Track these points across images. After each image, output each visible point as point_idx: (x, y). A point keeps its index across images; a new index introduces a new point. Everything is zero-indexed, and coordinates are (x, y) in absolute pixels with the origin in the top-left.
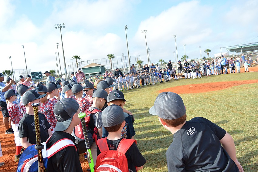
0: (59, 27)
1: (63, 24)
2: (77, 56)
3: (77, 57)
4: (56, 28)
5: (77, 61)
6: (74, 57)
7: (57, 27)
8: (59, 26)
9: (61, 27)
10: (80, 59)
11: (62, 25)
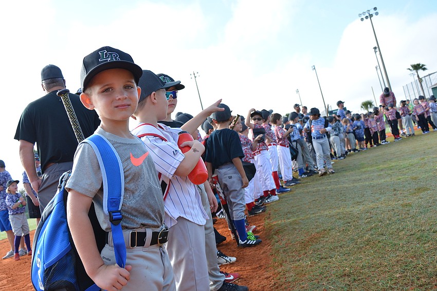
0: (367, 17)
1: (375, 9)
2: (419, 65)
3: (417, 67)
4: (362, 19)
5: (418, 76)
6: (411, 68)
7: (364, 17)
8: (368, 15)
9: (371, 16)
10: (424, 69)
11: (372, 12)
